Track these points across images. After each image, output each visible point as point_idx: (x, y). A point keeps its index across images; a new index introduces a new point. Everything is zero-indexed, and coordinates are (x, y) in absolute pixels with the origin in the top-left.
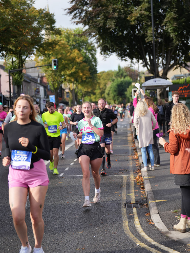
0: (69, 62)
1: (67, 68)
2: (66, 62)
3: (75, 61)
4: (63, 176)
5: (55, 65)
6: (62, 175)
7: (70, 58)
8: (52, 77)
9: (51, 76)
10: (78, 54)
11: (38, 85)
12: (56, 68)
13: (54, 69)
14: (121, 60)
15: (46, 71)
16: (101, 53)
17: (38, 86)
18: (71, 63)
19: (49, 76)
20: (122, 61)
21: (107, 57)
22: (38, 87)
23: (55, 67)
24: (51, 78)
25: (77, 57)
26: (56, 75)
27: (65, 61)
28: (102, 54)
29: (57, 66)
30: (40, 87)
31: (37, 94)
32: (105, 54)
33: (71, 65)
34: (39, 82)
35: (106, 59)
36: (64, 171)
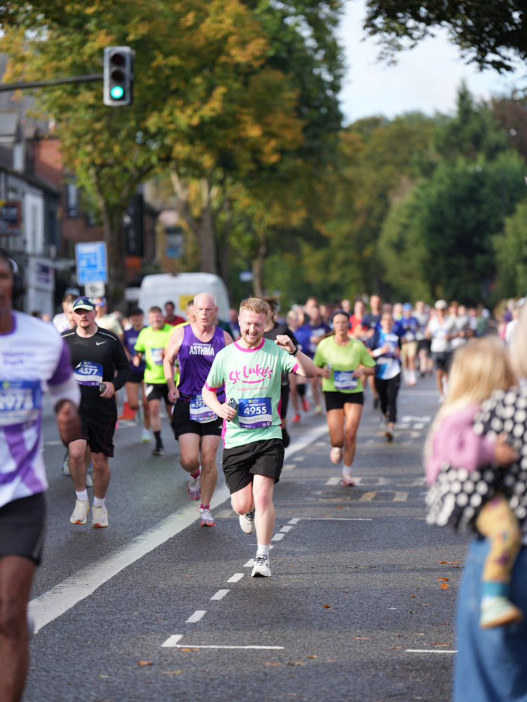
0: (193, 63)
1: (176, 93)
2: (175, 60)
3: (223, 59)
4: (179, 646)
5: (117, 78)
6: (177, 643)
7: (199, 42)
8: (93, 142)
9: (88, 137)
10: (238, 21)
11: (13, 182)
12: (122, 98)
13: (112, 98)
14: (476, 64)
15: (64, 109)
16: (369, 23)
17: (14, 190)
18: (197, 72)
19: (79, 136)
20: (481, 68)
21: (399, 48)
22: (11, 196)
23: (118, 92)
24: (89, 148)
25: (232, 39)
26: (114, 133)
27: (166, 55)
28: (375, 30)
29: (128, 84)
30: (24, 194)
31: (8, 236)
32: (389, 29)
33: (198, 80)
34: (19, 164)
35: (398, 55)
36: (184, 626)
